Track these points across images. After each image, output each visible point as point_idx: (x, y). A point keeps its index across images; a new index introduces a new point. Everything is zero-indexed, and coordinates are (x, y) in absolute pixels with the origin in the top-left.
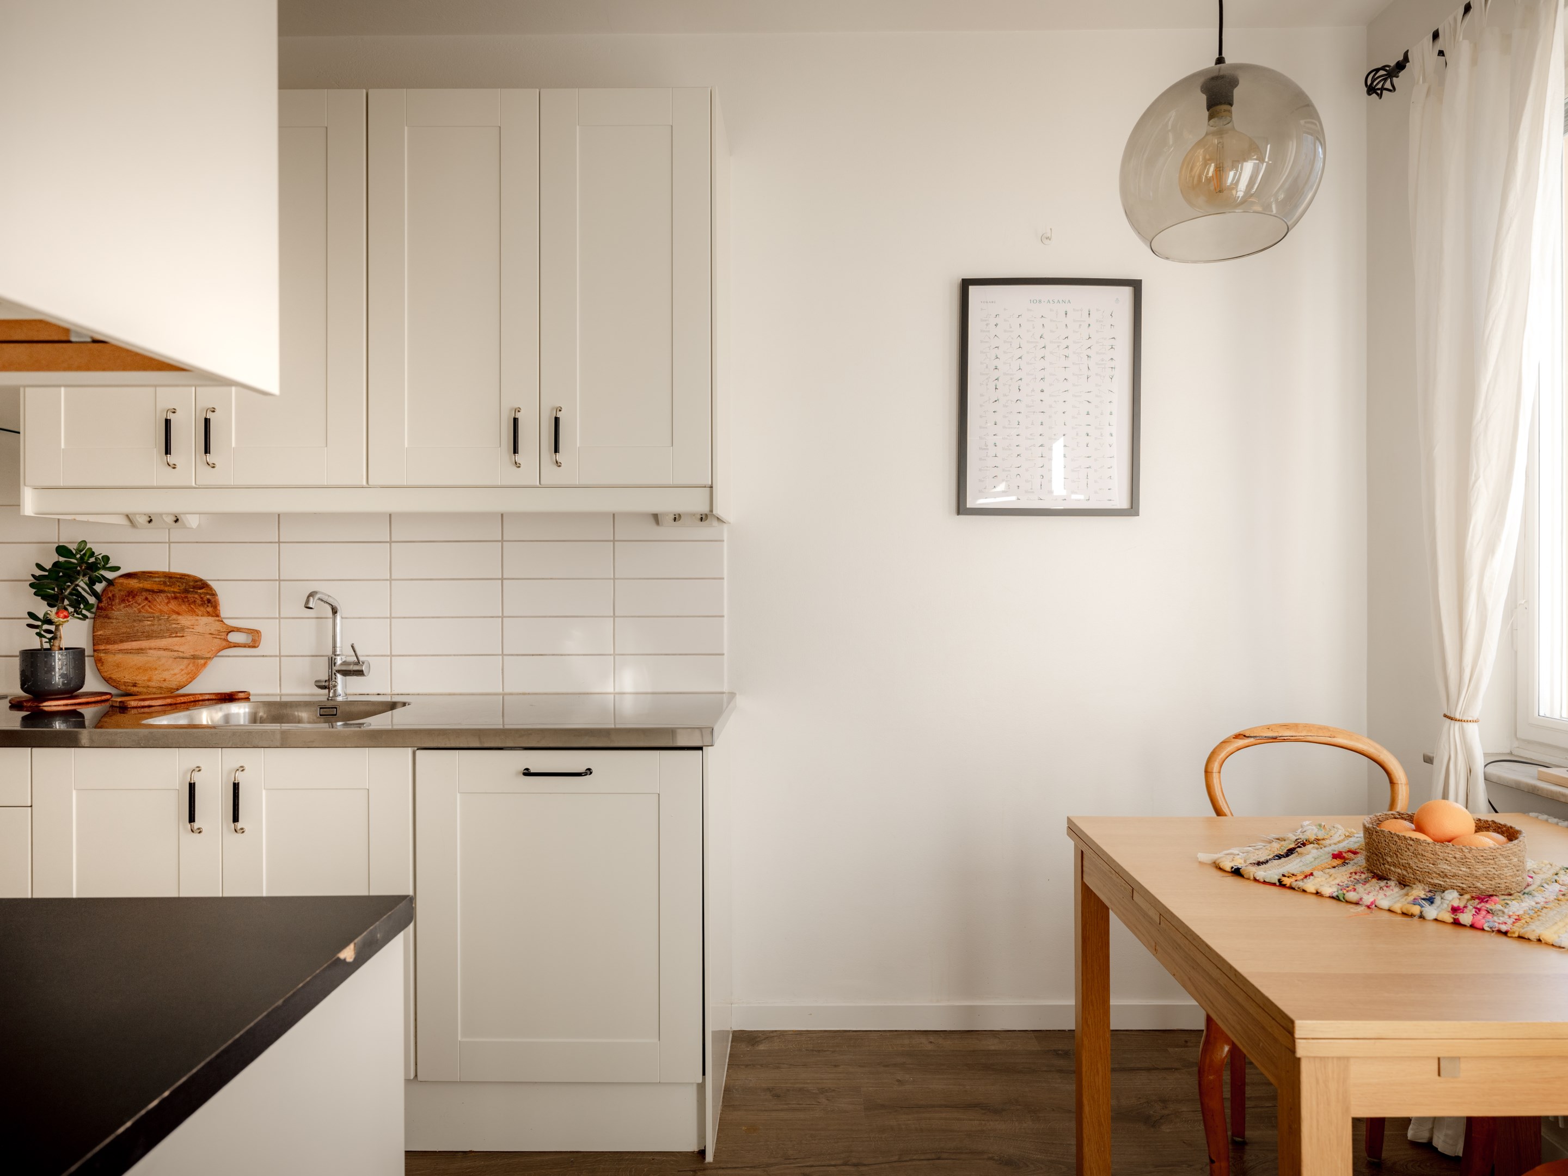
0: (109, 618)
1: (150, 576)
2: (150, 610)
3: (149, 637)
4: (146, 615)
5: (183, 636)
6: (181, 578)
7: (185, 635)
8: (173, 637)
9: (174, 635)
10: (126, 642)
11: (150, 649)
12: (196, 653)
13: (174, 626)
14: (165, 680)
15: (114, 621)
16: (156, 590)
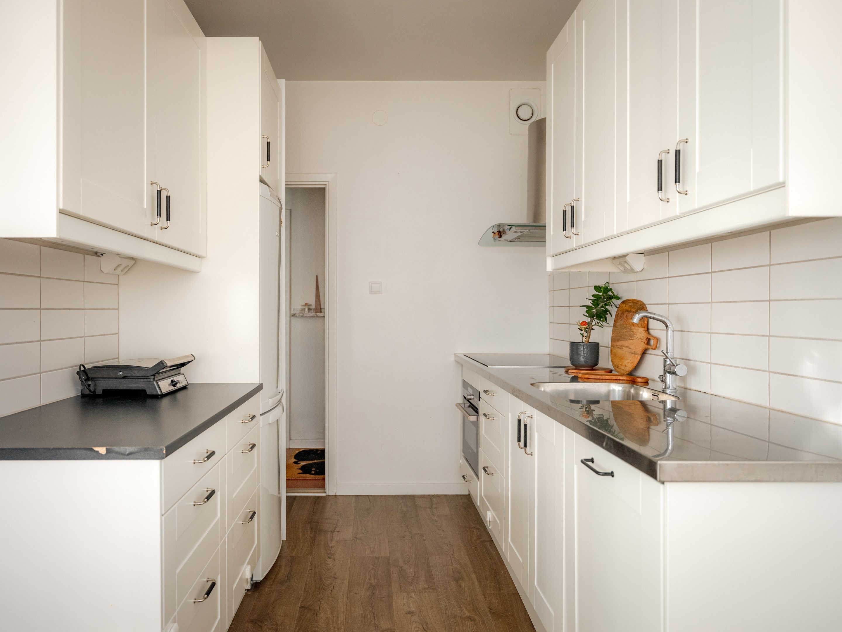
0: (616, 327)
1: (629, 302)
2: (626, 322)
3: (625, 339)
4: (625, 325)
5: (633, 340)
6: (636, 303)
7: (634, 339)
8: (630, 340)
9: (631, 339)
10: (619, 341)
11: (624, 346)
12: (636, 351)
13: (632, 333)
14: (625, 366)
15: (617, 328)
16: (629, 311)
